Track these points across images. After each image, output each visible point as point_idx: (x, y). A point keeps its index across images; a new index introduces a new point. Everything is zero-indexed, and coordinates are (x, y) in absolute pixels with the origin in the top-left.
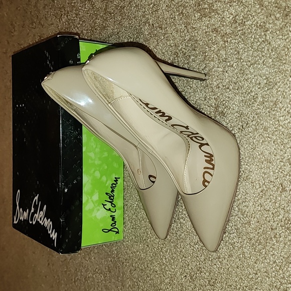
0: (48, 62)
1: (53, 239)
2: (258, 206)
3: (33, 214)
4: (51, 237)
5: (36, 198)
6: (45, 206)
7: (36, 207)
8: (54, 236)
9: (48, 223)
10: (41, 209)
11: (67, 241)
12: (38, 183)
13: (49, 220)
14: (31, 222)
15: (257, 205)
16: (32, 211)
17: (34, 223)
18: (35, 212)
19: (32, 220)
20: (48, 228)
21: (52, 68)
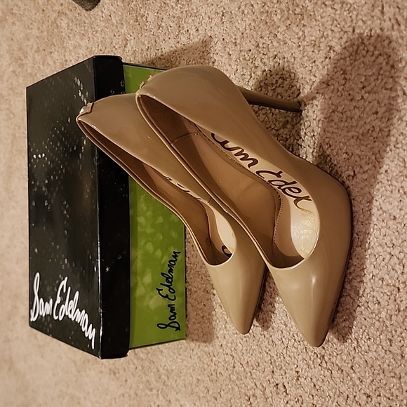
0: (80, 94)
10: (71, 298)
21: (85, 101)
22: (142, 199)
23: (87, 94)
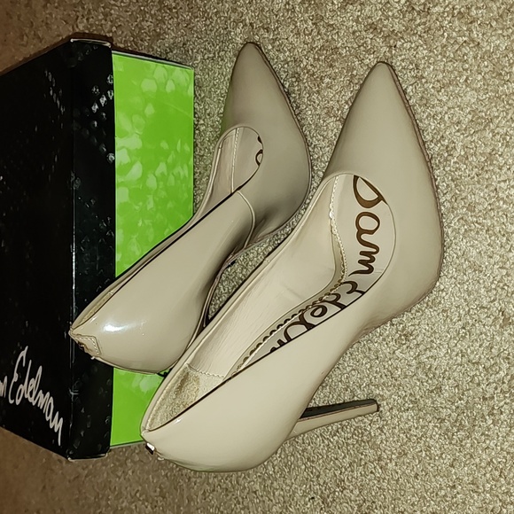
0: (51, 92)
1: (56, 431)
2: (457, 355)
3: (17, 385)
4: (51, 427)
5: (23, 354)
6: (41, 367)
7: (22, 371)
8: (57, 424)
9: (45, 401)
10: (33, 375)
11: (82, 433)
12: (27, 325)
13: (48, 394)
14: (11, 402)
15: (454, 353)
16: (15, 379)
17: (18, 402)
18: (21, 381)
19: (13, 397)
20: (46, 410)
21: (58, 102)
22: (134, 240)
23: (61, 92)
